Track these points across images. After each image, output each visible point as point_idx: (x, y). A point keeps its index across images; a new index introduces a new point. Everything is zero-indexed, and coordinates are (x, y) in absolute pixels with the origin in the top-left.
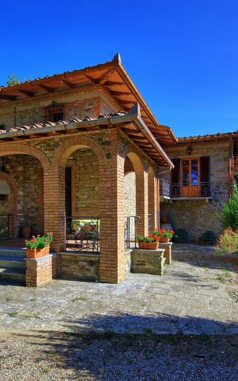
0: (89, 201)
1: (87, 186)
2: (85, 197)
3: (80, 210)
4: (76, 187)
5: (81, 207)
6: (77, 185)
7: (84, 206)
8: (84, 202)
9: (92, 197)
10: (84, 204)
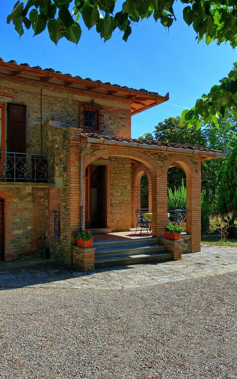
0: (121, 198)
1: (120, 184)
2: (119, 194)
3: (114, 205)
4: (111, 185)
5: (115, 203)
6: (112, 183)
7: (118, 202)
8: (117, 199)
9: (124, 195)
10: (117, 200)
